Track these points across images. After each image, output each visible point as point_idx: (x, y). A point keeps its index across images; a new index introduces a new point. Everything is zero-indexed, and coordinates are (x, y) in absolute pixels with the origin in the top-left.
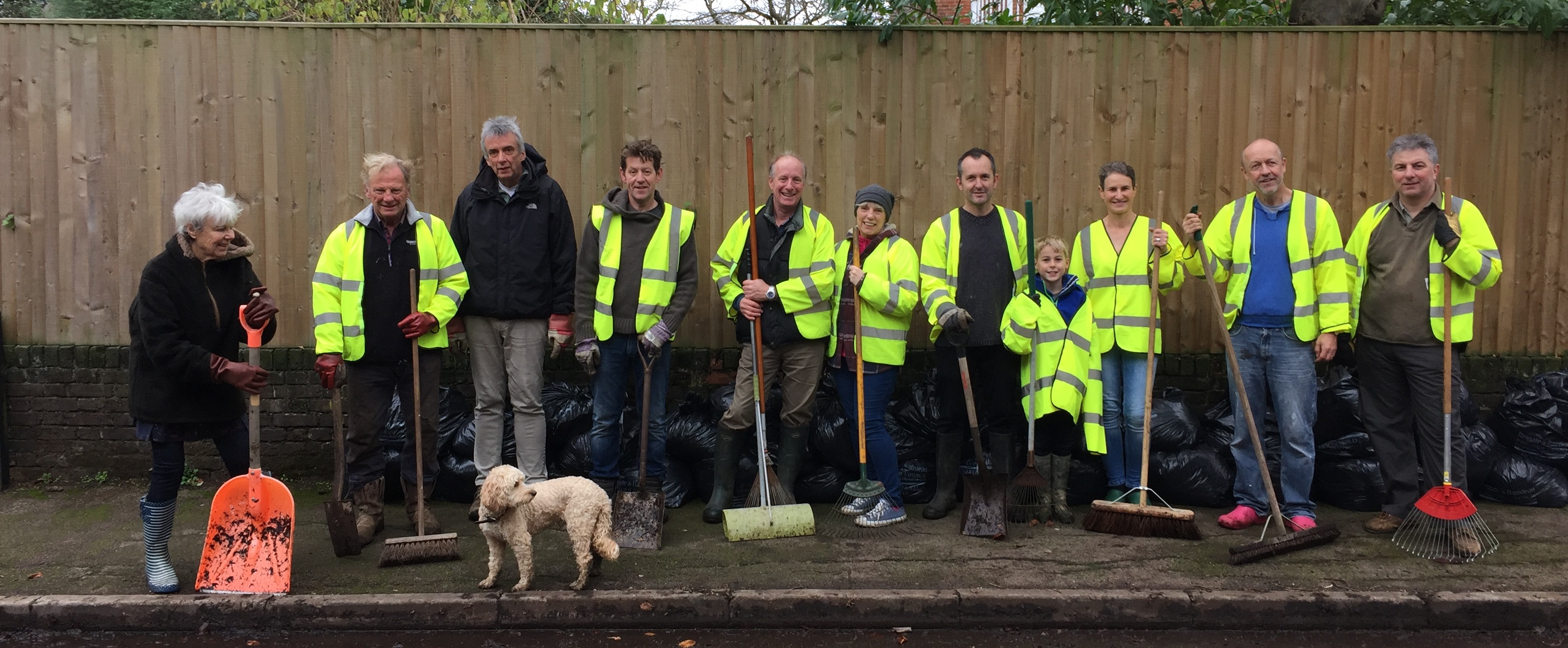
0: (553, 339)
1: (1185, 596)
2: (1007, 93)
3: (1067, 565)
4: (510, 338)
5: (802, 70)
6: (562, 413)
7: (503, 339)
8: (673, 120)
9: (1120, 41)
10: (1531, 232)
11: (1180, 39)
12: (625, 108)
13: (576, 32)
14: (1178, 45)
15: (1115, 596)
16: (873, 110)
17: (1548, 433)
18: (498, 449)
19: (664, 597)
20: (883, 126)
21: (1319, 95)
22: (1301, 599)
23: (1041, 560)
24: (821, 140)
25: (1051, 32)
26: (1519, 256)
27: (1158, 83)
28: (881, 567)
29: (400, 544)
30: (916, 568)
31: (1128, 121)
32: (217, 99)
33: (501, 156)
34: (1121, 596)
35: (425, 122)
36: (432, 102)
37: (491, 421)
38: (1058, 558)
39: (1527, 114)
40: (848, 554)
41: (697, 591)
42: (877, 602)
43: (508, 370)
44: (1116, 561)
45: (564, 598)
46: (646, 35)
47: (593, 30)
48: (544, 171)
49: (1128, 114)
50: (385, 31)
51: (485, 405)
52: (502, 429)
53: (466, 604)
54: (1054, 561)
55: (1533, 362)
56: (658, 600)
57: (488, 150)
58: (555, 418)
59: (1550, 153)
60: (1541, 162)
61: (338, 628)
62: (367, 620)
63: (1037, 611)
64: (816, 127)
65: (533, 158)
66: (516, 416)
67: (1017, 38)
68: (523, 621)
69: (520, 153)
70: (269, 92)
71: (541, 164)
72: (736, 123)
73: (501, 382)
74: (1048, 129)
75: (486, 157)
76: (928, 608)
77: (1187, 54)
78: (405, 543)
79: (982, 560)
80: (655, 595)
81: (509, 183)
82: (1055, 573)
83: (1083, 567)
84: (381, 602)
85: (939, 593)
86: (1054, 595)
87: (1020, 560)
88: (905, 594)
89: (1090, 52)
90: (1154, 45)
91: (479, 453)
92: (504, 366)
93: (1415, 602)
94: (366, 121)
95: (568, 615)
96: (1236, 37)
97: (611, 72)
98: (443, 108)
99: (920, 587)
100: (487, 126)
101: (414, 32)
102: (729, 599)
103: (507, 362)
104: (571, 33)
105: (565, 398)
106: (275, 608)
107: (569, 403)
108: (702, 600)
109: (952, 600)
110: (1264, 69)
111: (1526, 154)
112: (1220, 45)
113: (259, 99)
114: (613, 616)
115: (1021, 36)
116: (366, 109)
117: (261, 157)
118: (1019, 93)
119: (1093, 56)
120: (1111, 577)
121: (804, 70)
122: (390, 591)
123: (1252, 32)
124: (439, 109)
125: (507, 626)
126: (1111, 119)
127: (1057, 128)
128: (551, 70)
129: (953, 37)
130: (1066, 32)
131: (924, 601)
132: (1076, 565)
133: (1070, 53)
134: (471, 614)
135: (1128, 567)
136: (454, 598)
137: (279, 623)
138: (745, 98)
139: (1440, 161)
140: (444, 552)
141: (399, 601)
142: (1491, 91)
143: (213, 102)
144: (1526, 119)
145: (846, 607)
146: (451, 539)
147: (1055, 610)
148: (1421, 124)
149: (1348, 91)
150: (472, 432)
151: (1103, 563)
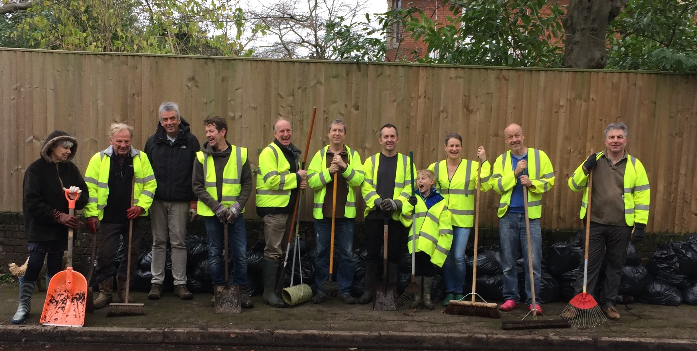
0: (192, 213)
1: (485, 336)
2: (420, 97)
3: (433, 324)
4: (171, 210)
5: (318, 82)
6: (195, 250)
7: (167, 211)
8: (253, 106)
9: (475, 72)
10: (672, 173)
11: (504, 73)
12: (229, 99)
13: (206, 60)
14: (503, 76)
15: (452, 336)
16: (353, 104)
17: (672, 270)
18: (163, 266)
19: (242, 332)
20: (357, 112)
21: (571, 102)
22: (537, 338)
23: (422, 321)
24: (327, 118)
25: (442, 67)
26: (665, 185)
27: (493, 94)
28: (346, 323)
29: (117, 306)
30: (363, 323)
31: (478, 113)
32: (24, 88)
33: (169, 122)
34: (455, 336)
35: (129, 102)
36: (133, 93)
37: (160, 251)
38: (430, 321)
39: (672, 115)
40: (331, 317)
41: (257, 329)
42: (341, 336)
43: (169, 227)
44: (457, 323)
45: (195, 331)
46: (241, 62)
47: (214, 59)
48: (189, 130)
49: (478, 109)
50: (109, 56)
51: (157, 244)
52: (165, 256)
53: (148, 332)
54: (428, 322)
55: (671, 237)
56: (239, 333)
57: (163, 118)
58: (191, 252)
59: (683, 134)
60: (678, 140)
61: (87, 342)
62: (101, 339)
63: (416, 342)
64: (325, 111)
65: (184, 124)
66: (172, 250)
67: (425, 70)
68: (175, 341)
69: (178, 120)
70: (50, 85)
71: (188, 126)
72: (285, 108)
73: (166, 232)
74: (439, 116)
75: (161, 122)
76: (365, 339)
77: (508, 80)
78: (119, 306)
79: (394, 321)
80: (237, 331)
81: (172, 135)
82: (427, 327)
83: (441, 325)
84: (108, 330)
85: (371, 333)
86: (424, 334)
87: (412, 321)
88: (355, 333)
89: (461, 78)
90: (492, 75)
91: (154, 267)
92: (167, 224)
93: (590, 341)
94: (99, 101)
95: (196, 339)
96: (532, 72)
97: (222, 81)
98: (138, 96)
99: (363, 331)
100: (162, 108)
101: (125, 57)
102: (272, 333)
103: (169, 222)
104: (203, 60)
105: (197, 243)
106: (58, 332)
107: (198, 245)
108: (260, 334)
109: (377, 336)
110: (545, 89)
111: (671, 135)
112: (524, 76)
113: (46, 89)
114: (217, 340)
115: (427, 69)
116: (100, 95)
117: (46, 118)
118: (425, 97)
119: (461, 80)
120: (453, 328)
121: (319, 83)
122: (112, 327)
123: (539, 71)
124: (136, 96)
125: (168, 343)
126: (470, 112)
127: (443, 115)
128: (193, 79)
129: (393, 68)
130: (449, 68)
131: (363, 336)
132: (438, 323)
133: (451, 78)
134: (150, 337)
135: (462, 325)
136: (143, 330)
137: (59, 339)
138: (290, 95)
139: (628, 136)
140: (137, 311)
141: (117, 330)
142: (655, 103)
143: (22, 89)
144: (672, 117)
145: (328, 338)
146: (141, 306)
147: (424, 341)
148: (620, 118)
149: (585, 101)
150: (150, 257)
151: (451, 323)
